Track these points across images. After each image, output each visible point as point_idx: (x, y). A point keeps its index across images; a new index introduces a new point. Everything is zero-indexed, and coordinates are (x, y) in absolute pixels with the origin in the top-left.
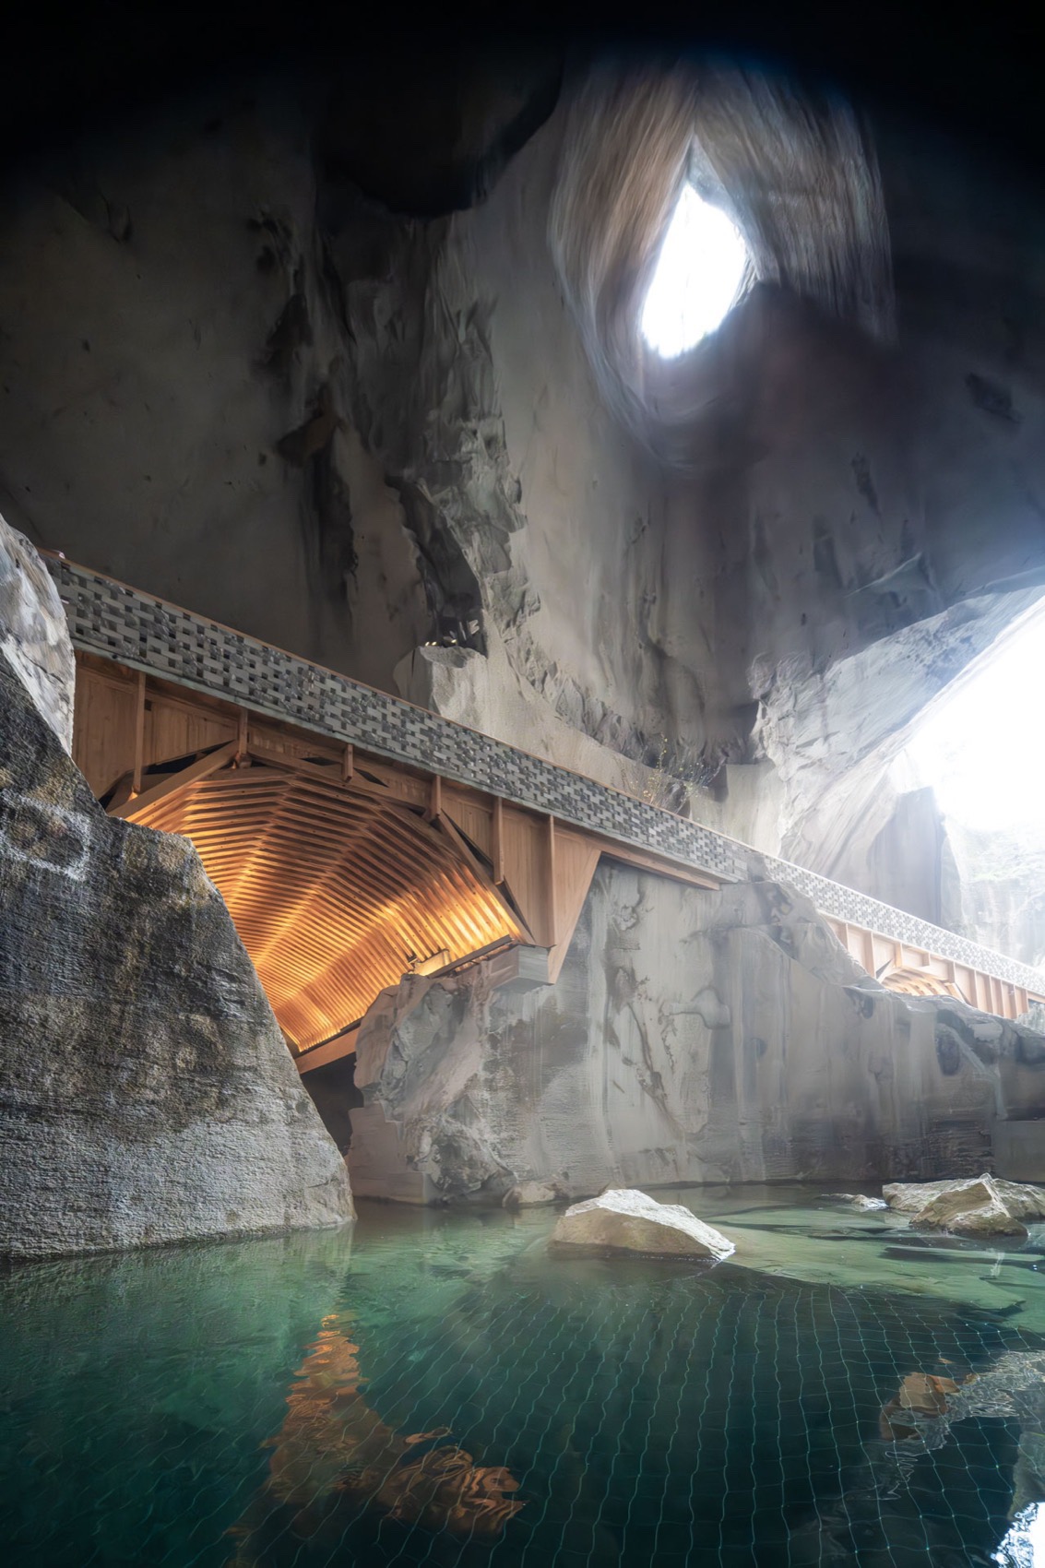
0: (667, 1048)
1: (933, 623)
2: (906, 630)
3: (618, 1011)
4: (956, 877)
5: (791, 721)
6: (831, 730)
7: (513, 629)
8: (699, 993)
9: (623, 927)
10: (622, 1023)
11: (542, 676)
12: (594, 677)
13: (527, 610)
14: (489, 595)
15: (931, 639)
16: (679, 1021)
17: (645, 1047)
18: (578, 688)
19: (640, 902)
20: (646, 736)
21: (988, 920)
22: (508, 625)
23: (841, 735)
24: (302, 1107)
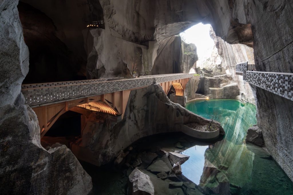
0: (139, 116)
1: (183, 23)
2: (179, 22)
3: (131, 113)
4: (182, 54)
5: (160, 30)
6: (167, 32)
7: (110, 19)
8: (144, 106)
9: (133, 99)
10: (132, 115)
11: (115, 26)
12: (126, 24)
13: (113, 13)
14: (105, 12)
15: (183, 25)
16: (141, 111)
17: (135, 117)
18: (122, 26)
19: (136, 94)
20: (135, 33)
21: (186, 61)
22: (109, 18)
23: (168, 33)
24: (84, 174)
